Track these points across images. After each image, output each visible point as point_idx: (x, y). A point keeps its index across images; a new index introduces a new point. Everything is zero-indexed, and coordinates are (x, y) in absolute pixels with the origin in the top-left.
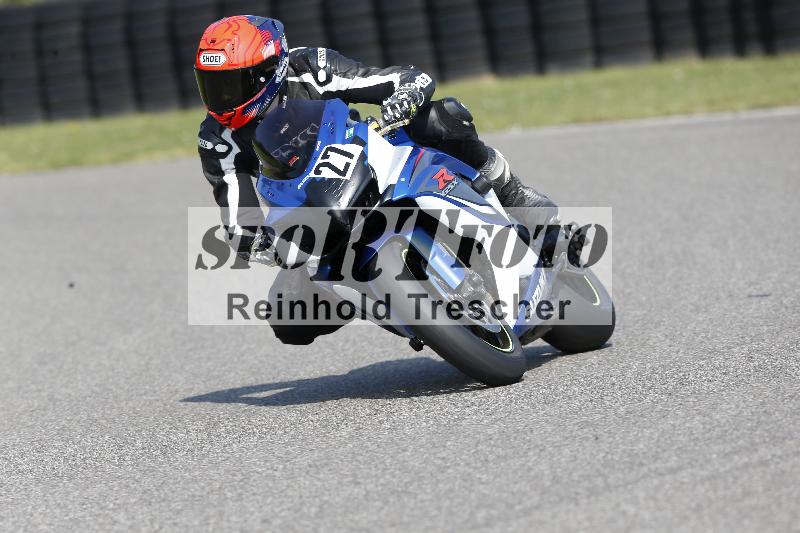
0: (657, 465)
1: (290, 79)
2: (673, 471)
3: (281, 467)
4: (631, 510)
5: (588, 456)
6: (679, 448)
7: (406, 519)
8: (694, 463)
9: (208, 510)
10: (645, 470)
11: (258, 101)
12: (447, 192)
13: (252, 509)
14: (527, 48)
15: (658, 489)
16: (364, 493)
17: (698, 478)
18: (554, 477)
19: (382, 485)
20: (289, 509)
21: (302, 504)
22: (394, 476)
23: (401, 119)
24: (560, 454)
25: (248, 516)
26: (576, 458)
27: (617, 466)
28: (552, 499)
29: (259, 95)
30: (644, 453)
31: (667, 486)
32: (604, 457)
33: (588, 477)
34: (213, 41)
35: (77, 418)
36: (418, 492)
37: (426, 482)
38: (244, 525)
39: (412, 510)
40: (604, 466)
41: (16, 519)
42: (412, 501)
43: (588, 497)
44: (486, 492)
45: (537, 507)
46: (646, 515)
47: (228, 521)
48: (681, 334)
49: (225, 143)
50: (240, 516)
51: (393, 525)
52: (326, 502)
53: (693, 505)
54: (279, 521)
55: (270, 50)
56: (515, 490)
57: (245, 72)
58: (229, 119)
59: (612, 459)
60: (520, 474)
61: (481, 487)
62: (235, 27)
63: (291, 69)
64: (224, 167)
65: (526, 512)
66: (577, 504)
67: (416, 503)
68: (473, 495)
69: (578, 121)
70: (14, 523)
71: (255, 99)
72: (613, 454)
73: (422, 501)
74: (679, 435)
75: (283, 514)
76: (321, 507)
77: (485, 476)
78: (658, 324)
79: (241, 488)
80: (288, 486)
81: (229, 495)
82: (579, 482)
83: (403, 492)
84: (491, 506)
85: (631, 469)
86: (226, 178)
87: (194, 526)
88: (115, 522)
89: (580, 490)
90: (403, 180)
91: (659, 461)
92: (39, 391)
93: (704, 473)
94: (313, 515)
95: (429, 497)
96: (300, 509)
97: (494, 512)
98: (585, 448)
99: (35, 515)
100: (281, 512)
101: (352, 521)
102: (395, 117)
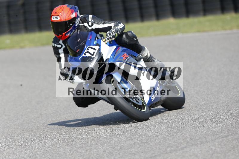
0: (221, 135)
1: (80, 25)
2: (226, 137)
3: (109, 135)
4: (214, 148)
5: (201, 132)
6: (228, 130)
7: (146, 151)
8: (232, 134)
9: (87, 148)
10: (218, 136)
11: (70, 31)
12: (126, 61)
13: (100, 147)
14: (183, 10)
15: (222, 142)
16: (133, 143)
17: (234, 139)
18: (190, 139)
19: (139, 140)
20: (111, 147)
21: (115, 146)
22: (143, 138)
23: (112, 38)
24: (192, 131)
25: (99, 149)
26: (197, 132)
27: (209, 135)
28: (190, 145)
29: (70, 30)
30: (218, 131)
31: (225, 141)
32: (205, 132)
33: (201, 138)
34: (56, 13)
35: (49, 120)
36: (150, 142)
37: (152, 140)
38: (98, 152)
39: (148, 148)
40: (206, 135)
41: (30, 150)
42: (148, 145)
43: (201, 144)
44: (170, 143)
45: (185, 147)
46: (218, 150)
47: (93, 151)
48: (229, 96)
49: (60, 44)
50: (97, 150)
51: (142, 153)
52: (122, 145)
53: (232, 147)
54: (108, 151)
55: (73, 16)
56: (179, 142)
57: (66, 22)
58: (61, 37)
59: (208, 133)
60: (180, 137)
61: (169, 141)
62: (63, 8)
63: (81, 21)
64: (60, 52)
65: (182, 149)
66: (197, 146)
67: (149, 146)
68: (166, 143)
69: (199, 31)
70: (29, 151)
71: (69, 31)
72: (208, 131)
73: (151, 145)
74: (228, 126)
75: (109, 149)
76: (121, 147)
77: (170, 138)
78: (222, 93)
79: (97, 141)
80: (111, 141)
81: (93, 143)
82: (198, 140)
83: (145, 142)
84: (172, 147)
85: (214, 136)
86: (61, 56)
87: (83, 153)
88: (59, 151)
89: (198, 142)
90: (112, 57)
91: (222, 134)
92: (37, 112)
93: (236, 137)
94: (118, 149)
95: (153, 144)
96: (115, 147)
97: (172, 149)
98: (200, 129)
99: (36, 149)
100: (109, 148)
101: (130, 151)
102: (110, 37)
